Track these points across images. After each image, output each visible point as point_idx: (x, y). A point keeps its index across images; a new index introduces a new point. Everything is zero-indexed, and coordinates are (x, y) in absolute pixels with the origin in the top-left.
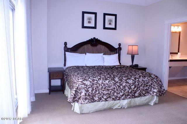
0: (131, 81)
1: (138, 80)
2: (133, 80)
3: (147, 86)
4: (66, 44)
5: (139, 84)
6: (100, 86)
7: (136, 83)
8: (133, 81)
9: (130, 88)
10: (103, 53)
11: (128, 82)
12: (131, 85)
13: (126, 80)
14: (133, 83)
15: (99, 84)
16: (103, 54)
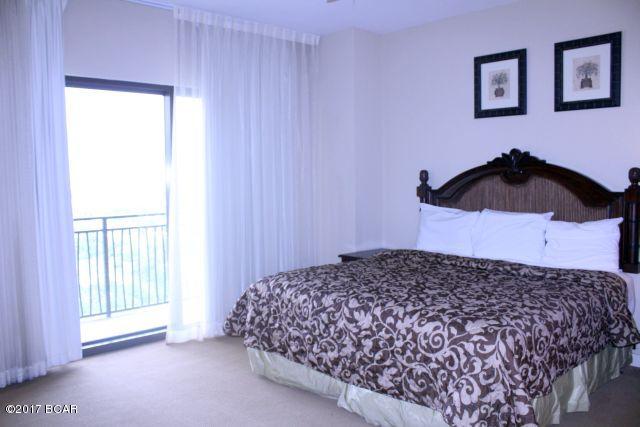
0: (365, 320)
1: (390, 325)
2: (375, 319)
3: (427, 360)
4: (424, 176)
5: (391, 341)
6: (282, 307)
7: (380, 334)
8: (373, 322)
9: (359, 346)
10: (552, 214)
11: (357, 322)
12: (364, 333)
13: (351, 311)
14: (370, 329)
15: (283, 302)
16: (554, 218)
